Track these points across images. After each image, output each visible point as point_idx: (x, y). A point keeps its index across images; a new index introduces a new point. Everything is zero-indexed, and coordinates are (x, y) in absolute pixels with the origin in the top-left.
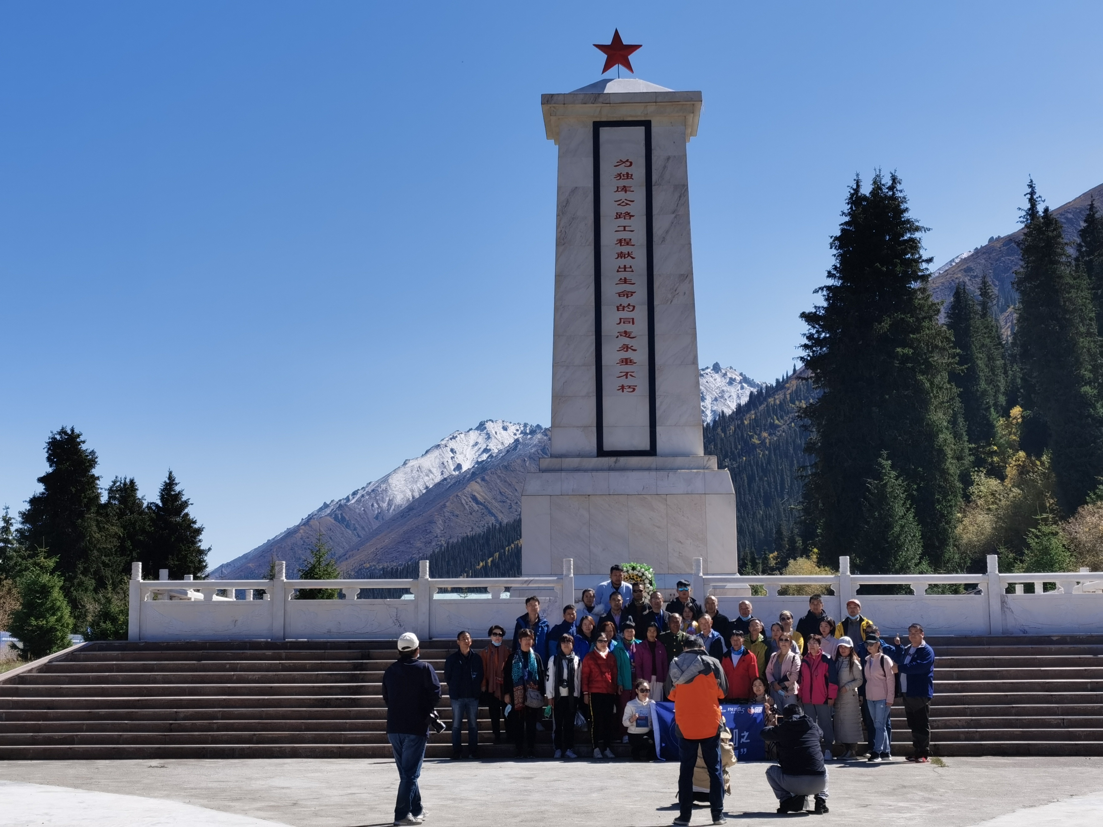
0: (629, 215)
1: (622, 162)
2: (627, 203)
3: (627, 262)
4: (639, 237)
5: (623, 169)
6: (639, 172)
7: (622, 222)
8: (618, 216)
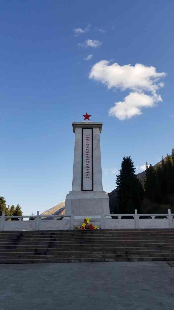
0: (88, 145)
1: (87, 135)
2: (88, 142)
3: (88, 153)
4: (90, 149)
5: (87, 136)
6: (90, 137)
7: (87, 146)
8: (87, 145)
